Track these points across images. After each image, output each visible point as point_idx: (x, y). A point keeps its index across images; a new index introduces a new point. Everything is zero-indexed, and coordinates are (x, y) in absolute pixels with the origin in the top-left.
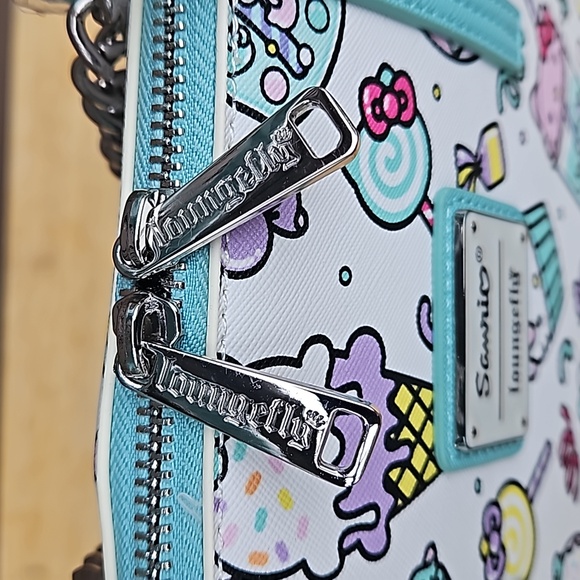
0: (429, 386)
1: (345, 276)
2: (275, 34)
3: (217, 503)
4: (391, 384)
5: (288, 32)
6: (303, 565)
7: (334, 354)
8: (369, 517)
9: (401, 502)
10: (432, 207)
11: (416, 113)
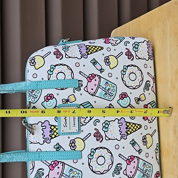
4: (51, 126)
5: (34, 95)
11: (54, 97)
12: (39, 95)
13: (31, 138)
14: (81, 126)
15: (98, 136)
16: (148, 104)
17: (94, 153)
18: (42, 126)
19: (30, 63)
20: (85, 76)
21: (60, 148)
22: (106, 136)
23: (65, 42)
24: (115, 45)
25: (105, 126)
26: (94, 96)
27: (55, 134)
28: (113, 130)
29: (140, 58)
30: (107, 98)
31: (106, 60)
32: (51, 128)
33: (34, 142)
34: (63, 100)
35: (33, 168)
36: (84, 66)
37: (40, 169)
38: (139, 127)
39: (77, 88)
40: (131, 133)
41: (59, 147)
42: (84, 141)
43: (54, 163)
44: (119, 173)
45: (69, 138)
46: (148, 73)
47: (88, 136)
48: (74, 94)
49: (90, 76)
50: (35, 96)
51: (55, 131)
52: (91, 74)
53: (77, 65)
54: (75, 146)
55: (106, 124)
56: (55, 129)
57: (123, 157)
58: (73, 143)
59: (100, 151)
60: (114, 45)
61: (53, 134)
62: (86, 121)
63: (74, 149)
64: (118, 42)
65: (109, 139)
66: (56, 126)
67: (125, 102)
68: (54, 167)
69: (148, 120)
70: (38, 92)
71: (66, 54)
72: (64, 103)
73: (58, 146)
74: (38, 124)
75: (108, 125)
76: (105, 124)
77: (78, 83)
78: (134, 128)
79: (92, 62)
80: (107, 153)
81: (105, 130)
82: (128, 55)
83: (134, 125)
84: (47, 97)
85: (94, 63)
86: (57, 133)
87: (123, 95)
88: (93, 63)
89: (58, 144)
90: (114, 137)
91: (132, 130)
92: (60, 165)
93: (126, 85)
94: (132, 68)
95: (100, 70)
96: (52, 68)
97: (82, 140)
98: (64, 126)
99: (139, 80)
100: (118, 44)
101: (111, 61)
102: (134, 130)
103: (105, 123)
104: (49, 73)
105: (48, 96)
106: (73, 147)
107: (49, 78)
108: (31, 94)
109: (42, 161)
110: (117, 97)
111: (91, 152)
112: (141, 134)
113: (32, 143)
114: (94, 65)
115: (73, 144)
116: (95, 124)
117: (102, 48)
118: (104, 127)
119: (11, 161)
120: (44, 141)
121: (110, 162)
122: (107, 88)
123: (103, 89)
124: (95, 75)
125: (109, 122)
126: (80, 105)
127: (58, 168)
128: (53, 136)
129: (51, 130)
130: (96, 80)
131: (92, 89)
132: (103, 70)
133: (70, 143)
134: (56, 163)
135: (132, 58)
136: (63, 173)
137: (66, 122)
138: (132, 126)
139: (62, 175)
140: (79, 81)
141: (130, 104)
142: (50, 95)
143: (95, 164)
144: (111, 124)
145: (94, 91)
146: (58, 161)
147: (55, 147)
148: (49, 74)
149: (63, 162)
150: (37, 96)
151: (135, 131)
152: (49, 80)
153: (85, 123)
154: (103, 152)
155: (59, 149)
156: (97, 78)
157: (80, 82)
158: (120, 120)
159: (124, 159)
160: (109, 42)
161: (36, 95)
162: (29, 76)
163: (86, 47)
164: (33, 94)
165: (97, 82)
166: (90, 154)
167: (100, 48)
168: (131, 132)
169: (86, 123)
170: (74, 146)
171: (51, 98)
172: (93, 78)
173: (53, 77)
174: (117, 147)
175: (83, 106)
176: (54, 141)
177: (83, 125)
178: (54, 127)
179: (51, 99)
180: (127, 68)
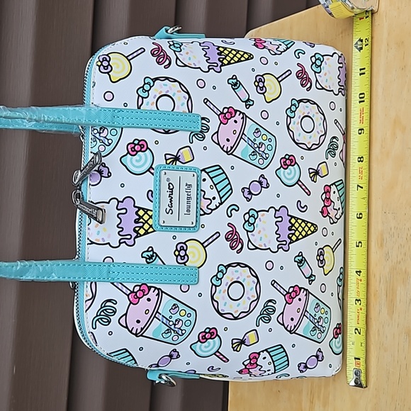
0: (151, 211)
1: (122, 186)
2: (102, 138)
3: (89, 229)
4: (137, 209)
5: (105, 137)
6: (109, 243)
7: (119, 202)
8: (129, 237)
9: (139, 235)
10: (153, 169)
11: (148, 148)
12: (115, 139)
13: (91, 232)
14: (201, 215)
15: (233, 239)
16: (332, 184)
17: (224, 275)
18: (119, 208)
19: (99, 66)
20: (215, 110)
21: (154, 258)
22: (249, 240)
23: (172, 33)
24: (276, 54)
25: (248, 221)
26: (231, 154)
27: (146, 226)
28: (264, 230)
29: (323, 88)
30: (255, 162)
31: (258, 83)
32: (139, 213)
33: (99, 241)
34: (168, 157)
35: (94, 297)
36: (214, 88)
37: (109, 301)
38: (312, 229)
39: (197, 134)
40: (297, 239)
41: (152, 256)
42: (204, 247)
43: (140, 290)
44: (270, 320)
45: (174, 237)
46: (336, 122)
47: (215, 237)
48: (190, 145)
49: (226, 111)
50: (106, 140)
51: (146, 222)
52: (228, 108)
53: (201, 84)
54: (186, 257)
55: (252, 216)
56: (146, 217)
57: (278, 288)
58: (183, 249)
59: (237, 271)
60: (273, 53)
61: (141, 227)
62: (212, 206)
63: (184, 263)
64: (281, 49)
65: (254, 248)
66: (148, 210)
67: (290, 174)
68: (140, 298)
69: (330, 217)
70: (114, 132)
71: (177, 58)
72: (168, 162)
73: (151, 253)
74: (108, 203)
75: (255, 219)
76: (250, 217)
77: (200, 124)
78: (303, 229)
79: (230, 81)
80: (248, 277)
81: (247, 229)
82: (302, 78)
83: (303, 225)
84: (133, 145)
85: (235, 84)
86: (151, 226)
87: (287, 159)
88: (232, 85)
89: (151, 249)
90: (265, 245)
91: (300, 233)
92: (152, 295)
93: (294, 140)
94: (307, 107)
95: (246, 102)
96: (147, 84)
97: (202, 244)
98: (168, 211)
99: (319, 133)
100: (282, 52)
101: (268, 85)
102: (304, 233)
103: (248, 213)
104: (141, 95)
105: (136, 145)
106: (183, 258)
107: (139, 104)
108: (97, 135)
109: (113, 283)
110: (276, 163)
111: (219, 272)
112: (316, 244)
113: (92, 243)
114: (234, 89)
115: (181, 252)
116: (230, 215)
117: (251, 57)
118: (246, 222)
119: (45, 278)
120: (122, 241)
121: (253, 296)
122: (257, 142)
123: (250, 142)
124: (236, 111)
125: (257, 212)
126: (202, 171)
127: (149, 300)
128: (142, 232)
129: (138, 217)
130: (236, 122)
131: (228, 140)
132: (251, 103)
133: (177, 250)
134: (144, 289)
135: (309, 85)
136: (157, 312)
137: (172, 204)
138: (300, 225)
139: (155, 317)
140: (203, 119)
141: (299, 180)
142: (140, 141)
143: (223, 298)
144: (262, 218)
145: (231, 143)
146: (149, 285)
147: (145, 255)
148: (139, 96)
149: (159, 289)
150: (110, 141)
151: (305, 236)
152: (139, 108)
153: (210, 211)
154: (241, 274)
155: (151, 260)
156: (238, 117)
157: (204, 122)
158: (278, 211)
159: (282, 291)
160: (265, 47)
161: (108, 140)
162: (94, 95)
163: (218, 49)
164: (101, 135)
165: (238, 127)
166: (216, 275)
167: (246, 56)
168: (297, 237)
169: (212, 210)
170: (184, 256)
171: (143, 150)
172: (232, 117)
173: (148, 105)
174: (269, 266)
175: (208, 173)
176: (143, 243)
177: (205, 214)
178: (144, 213)
179: (140, 151)
180: (299, 104)
